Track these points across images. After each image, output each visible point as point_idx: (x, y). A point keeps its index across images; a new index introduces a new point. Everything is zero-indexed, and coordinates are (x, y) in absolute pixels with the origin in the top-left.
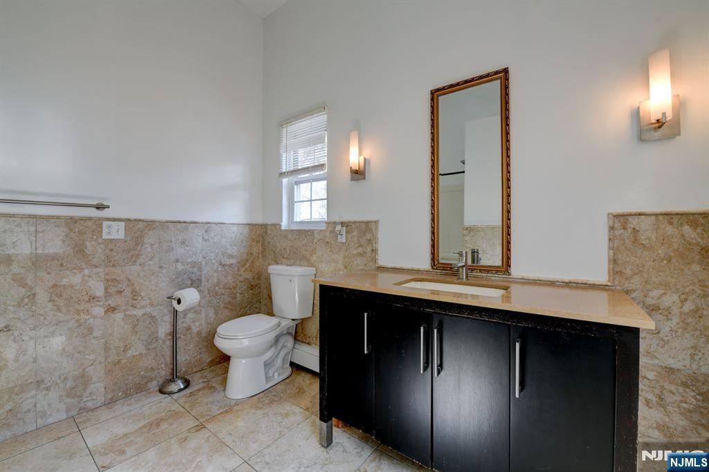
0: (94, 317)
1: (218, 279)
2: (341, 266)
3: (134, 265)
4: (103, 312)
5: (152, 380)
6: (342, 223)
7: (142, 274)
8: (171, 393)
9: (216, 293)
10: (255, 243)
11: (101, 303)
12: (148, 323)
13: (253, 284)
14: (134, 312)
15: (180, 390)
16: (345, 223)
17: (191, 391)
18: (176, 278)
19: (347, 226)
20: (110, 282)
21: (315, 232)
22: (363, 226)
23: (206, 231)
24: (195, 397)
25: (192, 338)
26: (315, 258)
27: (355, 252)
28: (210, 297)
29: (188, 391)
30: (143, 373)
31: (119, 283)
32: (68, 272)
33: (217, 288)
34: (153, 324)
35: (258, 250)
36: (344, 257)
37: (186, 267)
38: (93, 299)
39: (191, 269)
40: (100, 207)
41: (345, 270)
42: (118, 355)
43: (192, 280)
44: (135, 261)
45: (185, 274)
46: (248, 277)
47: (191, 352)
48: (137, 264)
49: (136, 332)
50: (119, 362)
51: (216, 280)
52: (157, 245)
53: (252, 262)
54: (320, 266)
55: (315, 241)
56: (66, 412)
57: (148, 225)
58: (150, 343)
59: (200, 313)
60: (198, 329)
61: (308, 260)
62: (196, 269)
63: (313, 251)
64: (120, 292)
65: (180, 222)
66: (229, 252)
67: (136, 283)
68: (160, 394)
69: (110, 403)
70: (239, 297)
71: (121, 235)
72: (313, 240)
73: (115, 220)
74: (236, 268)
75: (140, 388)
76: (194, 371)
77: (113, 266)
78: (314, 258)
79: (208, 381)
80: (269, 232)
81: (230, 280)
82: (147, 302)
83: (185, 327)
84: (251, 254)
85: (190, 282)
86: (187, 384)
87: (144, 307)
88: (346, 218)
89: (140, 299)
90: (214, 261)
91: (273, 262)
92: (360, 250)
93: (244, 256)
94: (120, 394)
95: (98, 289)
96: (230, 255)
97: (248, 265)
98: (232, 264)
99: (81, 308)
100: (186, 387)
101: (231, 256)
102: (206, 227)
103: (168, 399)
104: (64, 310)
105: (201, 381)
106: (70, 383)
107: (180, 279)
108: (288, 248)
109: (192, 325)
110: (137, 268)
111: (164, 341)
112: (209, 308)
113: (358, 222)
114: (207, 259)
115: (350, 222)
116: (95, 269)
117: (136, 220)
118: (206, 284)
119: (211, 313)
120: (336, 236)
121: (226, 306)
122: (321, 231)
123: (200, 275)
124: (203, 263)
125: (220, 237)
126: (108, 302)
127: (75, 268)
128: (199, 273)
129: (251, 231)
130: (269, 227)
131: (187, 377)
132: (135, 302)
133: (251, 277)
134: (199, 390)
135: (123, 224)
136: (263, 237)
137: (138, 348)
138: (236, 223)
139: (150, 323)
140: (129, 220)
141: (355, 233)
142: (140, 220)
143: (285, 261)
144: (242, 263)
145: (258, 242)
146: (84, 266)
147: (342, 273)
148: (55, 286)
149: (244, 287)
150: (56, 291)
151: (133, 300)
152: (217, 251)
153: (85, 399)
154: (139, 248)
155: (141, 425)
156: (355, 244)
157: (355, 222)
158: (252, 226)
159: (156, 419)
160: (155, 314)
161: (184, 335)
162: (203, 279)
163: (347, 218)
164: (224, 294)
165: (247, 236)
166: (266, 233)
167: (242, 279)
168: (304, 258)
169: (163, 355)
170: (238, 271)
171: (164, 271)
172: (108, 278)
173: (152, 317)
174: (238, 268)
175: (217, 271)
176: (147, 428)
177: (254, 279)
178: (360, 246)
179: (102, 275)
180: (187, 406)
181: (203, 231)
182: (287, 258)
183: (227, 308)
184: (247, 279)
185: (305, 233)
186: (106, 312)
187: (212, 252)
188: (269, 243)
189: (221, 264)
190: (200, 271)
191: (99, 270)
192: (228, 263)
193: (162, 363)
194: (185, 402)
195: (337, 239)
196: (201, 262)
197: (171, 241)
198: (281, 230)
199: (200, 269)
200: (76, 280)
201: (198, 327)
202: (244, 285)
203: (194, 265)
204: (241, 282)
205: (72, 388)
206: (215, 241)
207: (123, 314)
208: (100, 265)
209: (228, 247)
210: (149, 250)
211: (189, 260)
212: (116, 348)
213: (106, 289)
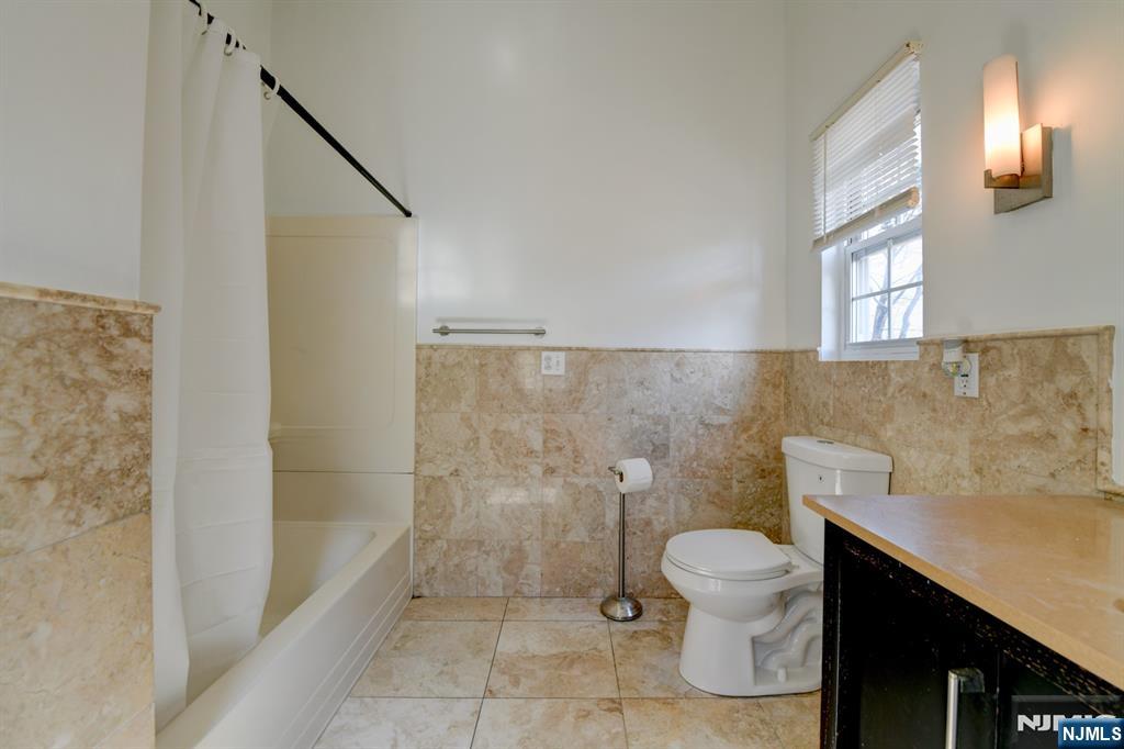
0: (532, 477)
1: (697, 449)
2: (962, 462)
3: (576, 412)
4: (541, 472)
5: (596, 585)
6: (966, 342)
7: (585, 426)
8: (612, 619)
9: (694, 473)
10: (770, 389)
11: (539, 460)
12: (592, 499)
13: (765, 467)
14: (576, 480)
15: (626, 620)
16: (977, 341)
17: (635, 628)
18: (631, 437)
19: (985, 351)
20: (550, 433)
21: (892, 367)
22: (1045, 351)
23: (678, 365)
24: (636, 643)
25: (653, 539)
26: (890, 434)
27: (1012, 429)
28: (683, 477)
29: (632, 626)
30: (584, 570)
31: (559, 436)
32: (507, 415)
33: (695, 464)
34: (599, 502)
35: (776, 401)
36: (975, 442)
37: (646, 422)
38: (531, 452)
39: (652, 427)
40: (540, 333)
41: (977, 478)
42: (556, 534)
43: (653, 444)
44: (577, 408)
45: (644, 432)
46: (751, 451)
47: (652, 561)
48: (580, 411)
49: (578, 510)
50: (557, 545)
51: (693, 451)
52: (604, 386)
53: (764, 425)
54: (904, 454)
55: (891, 390)
56: (504, 589)
57: (594, 356)
58: (594, 530)
59: (666, 502)
60: (664, 528)
61: (875, 436)
62: (661, 427)
63: (887, 414)
64: (560, 449)
65: (636, 351)
66: (718, 402)
67: (578, 440)
68: (599, 613)
69: (547, 596)
70: (736, 488)
71: (561, 371)
72: (885, 387)
73: (554, 349)
74: (731, 434)
75: (582, 592)
76: (656, 594)
77: (553, 412)
78: (888, 433)
79: (668, 623)
80: (797, 367)
81: (718, 453)
82: (592, 468)
83: (642, 519)
84: (762, 408)
85: (651, 448)
86: (638, 612)
87: (587, 475)
88: (981, 328)
89: (582, 462)
90: (690, 417)
91: (803, 431)
92: (1032, 425)
93: (749, 413)
94: (558, 590)
95: (536, 441)
96: (719, 408)
97: (754, 430)
98: (724, 425)
99: (519, 462)
100: (635, 618)
101: (721, 410)
102: (677, 358)
103: (602, 626)
104: (504, 462)
105: (659, 617)
106: (507, 554)
107: (636, 441)
108: (831, 403)
109: (653, 517)
110: (580, 418)
111: (612, 532)
112: (681, 496)
113: (1022, 338)
114: (678, 412)
115: (994, 339)
116: (534, 415)
117: (578, 349)
118: (677, 454)
119: (685, 504)
120: (949, 378)
121: (711, 499)
122: (906, 364)
123: (668, 439)
124: (673, 419)
125: (701, 374)
126: (547, 460)
127: (514, 412)
128: (666, 435)
129: (762, 364)
130: (797, 356)
131: (642, 601)
132: (577, 466)
133: (762, 453)
134: (648, 633)
135: (562, 356)
136: (786, 377)
137: (578, 534)
138: (732, 349)
139: (595, 501)
140: (570, 349)
141: (1013, 372)
142: (584, 349)
143: (825, 430)
144: (743, 425)
145: (776, 386)
146: (523, 410)
147: (965, 483)
148: (496, 431)
149: (748, 471)
150: (498, 437)
151: (576, 462)
152: (696, 399)
153: (521, 581)
154: (582, 388)
155: (554, 651)
156: (1015, 404)
157: (1013, 339)
158: (765, 356)
159: (575, 653)
160: (601, 489)
161: (642, 531)
162: (671, 445)
163: (983, 326)
164: (707, 477)
165: (753, 374)
166: (792, 368)
167: (743, 455)
168: (863, 428)
169: (611, 553)
170: (736, 437)
171: (614, 426)
172: (548, 427)
173: (598, 492)
174: (735, 433)
175: (697, 436)
176: (558, 661)
177: (768, 457)
178: (1033, 411)
179: (541, 422)
180: (619, 652)
181: (672, 365)
182: (828, 424)
183: (713, 503)
184: (753, 456)
185: (868, 371)
186: (545, 473)
187: (686, 401)
188: (797, 389)
189: (702, 423)
190: (668, 432)
191: (538, 416)
192: (716, 423)
193: (610, 565)
194: (620, 645)
195: (951, 387)
196: (668, 417)
197: (623, 380)
198: (818, 363)
199: (667, 428)
200: (515, 426)
201: (664, 524)
202: (748, 466)
203: (657, 420)
204: (741, 459)
205: (510, 562)
206: (692, 382)
207: (562, 479)
208: (539, 409)
209: (716, 393)
210: (595, 392)
211: (650, 412)
212: (555, 525)
213: (545, 442)
